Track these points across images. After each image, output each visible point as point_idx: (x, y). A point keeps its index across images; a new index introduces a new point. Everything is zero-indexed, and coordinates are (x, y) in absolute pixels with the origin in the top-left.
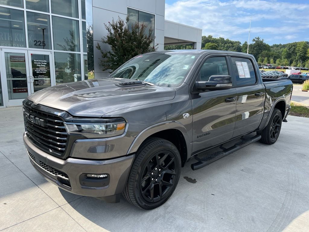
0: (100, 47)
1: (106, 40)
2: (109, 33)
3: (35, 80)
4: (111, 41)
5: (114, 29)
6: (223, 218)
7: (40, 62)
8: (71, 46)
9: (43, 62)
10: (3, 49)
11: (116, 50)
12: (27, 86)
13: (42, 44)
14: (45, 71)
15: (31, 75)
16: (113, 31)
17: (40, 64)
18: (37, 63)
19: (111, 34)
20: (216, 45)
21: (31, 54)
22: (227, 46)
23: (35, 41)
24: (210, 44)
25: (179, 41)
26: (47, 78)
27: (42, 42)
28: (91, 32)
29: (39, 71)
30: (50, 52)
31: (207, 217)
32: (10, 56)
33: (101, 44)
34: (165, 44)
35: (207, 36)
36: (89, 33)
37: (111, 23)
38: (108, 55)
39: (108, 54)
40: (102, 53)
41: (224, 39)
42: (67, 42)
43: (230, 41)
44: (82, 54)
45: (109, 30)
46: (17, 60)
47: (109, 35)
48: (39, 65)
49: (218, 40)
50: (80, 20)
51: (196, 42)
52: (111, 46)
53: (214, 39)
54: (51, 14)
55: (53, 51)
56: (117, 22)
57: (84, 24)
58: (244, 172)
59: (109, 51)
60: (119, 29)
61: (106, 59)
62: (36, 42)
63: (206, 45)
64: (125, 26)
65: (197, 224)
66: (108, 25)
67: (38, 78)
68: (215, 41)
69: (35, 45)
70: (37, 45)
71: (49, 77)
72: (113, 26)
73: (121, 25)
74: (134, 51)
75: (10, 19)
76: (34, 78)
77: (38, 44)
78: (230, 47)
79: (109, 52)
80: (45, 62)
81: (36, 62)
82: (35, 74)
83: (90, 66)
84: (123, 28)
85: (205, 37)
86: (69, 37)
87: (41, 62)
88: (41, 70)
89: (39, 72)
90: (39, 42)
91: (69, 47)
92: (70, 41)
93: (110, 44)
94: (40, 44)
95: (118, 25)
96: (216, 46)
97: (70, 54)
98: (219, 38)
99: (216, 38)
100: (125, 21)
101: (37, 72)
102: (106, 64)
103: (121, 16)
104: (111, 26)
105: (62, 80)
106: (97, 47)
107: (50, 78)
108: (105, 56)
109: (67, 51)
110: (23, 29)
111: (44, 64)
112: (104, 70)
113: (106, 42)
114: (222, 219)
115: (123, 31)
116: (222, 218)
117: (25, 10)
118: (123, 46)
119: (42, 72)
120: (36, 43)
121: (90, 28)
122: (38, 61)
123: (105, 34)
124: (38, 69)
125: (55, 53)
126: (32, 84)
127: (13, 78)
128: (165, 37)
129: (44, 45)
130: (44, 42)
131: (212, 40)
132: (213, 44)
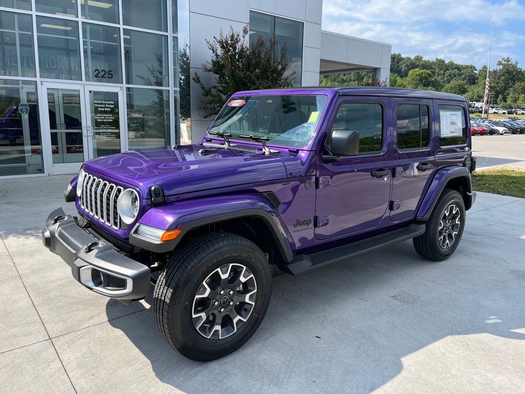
0: (198, 79)
1: (210, 66)
2: (213, 55)
3: (95, 134)
4: (218, 67)
5: (223, 47)
6: (317, 381)
8: (157, 77)
9: (108, 104)
10: (44, 83)
11: (226, 83)
12: (82, 143)
13: (106, 76)
14: (111, 118)
15: (90, 124)
16: (220, 51)
18: (98, 106)
19: (217, 55)
20: (429, 72)
21: (90, 92)
22: (450, 75)
23: (95, 71)
24: (417, 71)
26: (115, 129)
27: (107, 73)
28: (188, 54)
29: (102, 118)
30: (120, 88)
31: (289, 376)
32: (63, 94)
33: (202, 75)
34: (321, 73)
35: (413, 58)
36: (186, 55)
37: (219, 39)
38: (214, 91)
39: (212, 89)
40: (203, 88)
41: (444, 61)
42: (152, 72)
43: (456, 65)
44: (172, 90)
45: (213, 50)
47: (214, 58)
48: (102, 109)
49: (434, 63)
50: (170, 34)
51: (380, 68)
52: (218, 76)
53: (425, 62)
54: (121, 26)
55: (125, 85)
56: (228, 36)
57: (175, 39)
58: (395, 301)
59: (214, 85)
60: (231, 48)
61: (209, 98)
62: (97, 72)
63: (410, 72)
64: (245, 42)
66: (212, 41)
67: (100, 129)
68: (427, 65)
69: (96, 76)
70: (99, 77)
71: (118, 127)
72: (221, 42)
73: (235, 40)
74: (254, 85)
75: (67, 36)
76: (94, 129)
77: (101, 74)
78: (455, 76)
79: (215, 87)
80: (112, 104)
81: (96, 103)
82: (95, 124)
84: (238, 46)
85: (409, 59)
86: (156, 65)
87: (105, 104)
88: (104, 117)
89: (102, 120)
90: (102, 71)
91: (155, 80)
92: (156, 70)
93: (216, 73)
94: (104, 75)
96: (428, 74)
97: (157, 90)
98: (435, 60)
99: (429, 61)
100: (241, 34)
101: (99, 120)
102: (209, 106)
103: (235, 25)
104: (217, 43)
105: (143, 133)
106: (194, 79)
107: (119, 129)
108: (207, 93)
109: (152, 85)
110: (78, 50)
111: (110, 108)
112: (206, 117)
113: (209, 71)
115: (237, 51)
116: (314, 381)
117: (80, 19)
118: (235, 76)
119: (106, 120)
120: (98, 74)
121: (187, 48)
122: (100, 102)
123: (208, 56)
124: (100, 115)
125: (128, 89)
126: (90, 139)
127: (67, 129)
128: (322, 61)
129: (110, 76)
130: (111, 71)
131: (421, 63)
132: (423, 71)
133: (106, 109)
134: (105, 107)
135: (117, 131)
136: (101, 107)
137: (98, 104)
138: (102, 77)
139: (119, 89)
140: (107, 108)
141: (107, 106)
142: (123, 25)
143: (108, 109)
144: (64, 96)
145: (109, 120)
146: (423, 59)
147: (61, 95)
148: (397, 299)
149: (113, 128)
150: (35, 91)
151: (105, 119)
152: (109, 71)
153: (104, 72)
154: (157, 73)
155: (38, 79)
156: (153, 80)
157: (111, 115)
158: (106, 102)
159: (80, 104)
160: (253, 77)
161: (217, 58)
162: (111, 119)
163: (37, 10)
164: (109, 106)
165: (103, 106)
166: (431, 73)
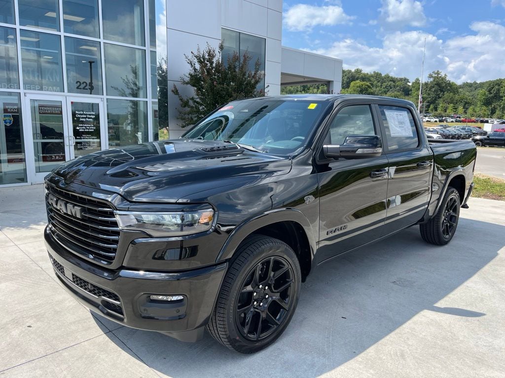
0: (177, 91)
1: (187, 79)
2: (192, 69)
3: (77, 143)
4: (195, 80)
5: (200, 62)
6: (357, 352)
7: (85, 115)
8: (132, 89)
9: (90, 115)
10: (28, 95)
11: (203, 95)
12: (64, 152)
13: (87, 87)
14: (93, 128)
15: (71, 134)
16: (198, 66)
17: (85, 118)
18: (79, 116)
19: (195, 69)
20: (368, 84)
21: (72, 103)
22: (386, 87)
23: (77, 83)
24: (358, 83)
25: (306, 80)
26: (96, 138)
27: (88, 84)
28: (164, 67)
29: (84, 128)
30: (100, 99)
31: (332, 350)
32: (39, 105)
33: (179, 86)
34: (282, 84)
35: (353, 70)
36: (162, 68)
37: (196, 54)
38: (191, 103)
39: (190, 101)
40: (181, 100)
41: (381, 74)
42: (127, 84)
43: (392, 77)
44: (150, 102)
45: (191, 64)
46: (49, 112)
47: (192, 72)
49: (372, 76)
50: (148, 48)
51: (333, 81)
52: (196, 88)
53: (364, 74)
54: (102, 41)
55: (105, 97)
56: (205, 52)
57: (154, 54)
58: (396, 286)
59: (191, 97)
60: (208, 63)
61: (188, 109)
62: (79, 84)
63: (352, 84)
64: (218, 58)
65: (316, 359)
66: (190, 56)
67: (81, 139)
68: (365, 78)
69: (78, 88)
70: (81, 89)
71: (99, 137)
72: (198, 58)
73: (211, 55)
74: (230, 97)
76: (76, 138)
77: (82, 86)
78: (391, 88)
79: (192, 99)
80: (93, 115)
81: (78, 114)
82: (77, 134)
83: (162, 119)
84: (214, 60)
85: (350, 71)
86: (131, 77)
88: (86, 127)
89: (83, 130)
90: (83, 83)
91: (130, 91)
92: (131, 81)
93: (193, 86)
94: (85, 87)
95: (207, 57)
96: (367, 85)
97: (131, 101)
98: (373, 73)
99: (367, 74)
100: (217, 50)
101: (80, 130)
102: (187, 116)
103: (211, 42)
104: (195, 58)
105: (118, 142)
106: (173, 91)
107: (100, 139)
108: (185, 104)
109: (126, 96)
110: (60, 62)
111: (91, 118)
112: (184, 127)
113: (187, 83)
114: (354, 354)
115: (214, 65)
116: (354, 352)
117: (62, 34)
118: (213, 89)
119: (88, 130)
120: (79, 86)
121: (163, 61)
122: (82, 113)
123: (186, 70)
124: (81, 125)
125: (108, 100)
126: (72, 148)
127: (43, 139)
128: (282, 74)
129: (91, 88)
130: (92, 83)
131: (360, 76)
132: (363, 83)
133: (87, 119)
134: (87, 117)
135: (98, 140)
136: (82, 118)
137: (79, 114)
138: (84, 88)
139: (101, 101)
140: (89, 118)
141: (88, 116)
142: (104, 39)
143: (89, 120)
145: (90, 130)
146: (363, 72)
148: (397, 284)
149: (94, 137)
150: (17, 102)
151: (86, 129)
152: (90, 83)
153: (85, 84)
154: (132, 84)
155: (22, 91)
156: (128, 91)
157: (92, 125)
158: (87, 113)
159: (61, 114)
160: (230, 90)
161: (195, 71)
163: (21, 24)
164: (90, 116)
165: (85, 116)
166: (370, 85)
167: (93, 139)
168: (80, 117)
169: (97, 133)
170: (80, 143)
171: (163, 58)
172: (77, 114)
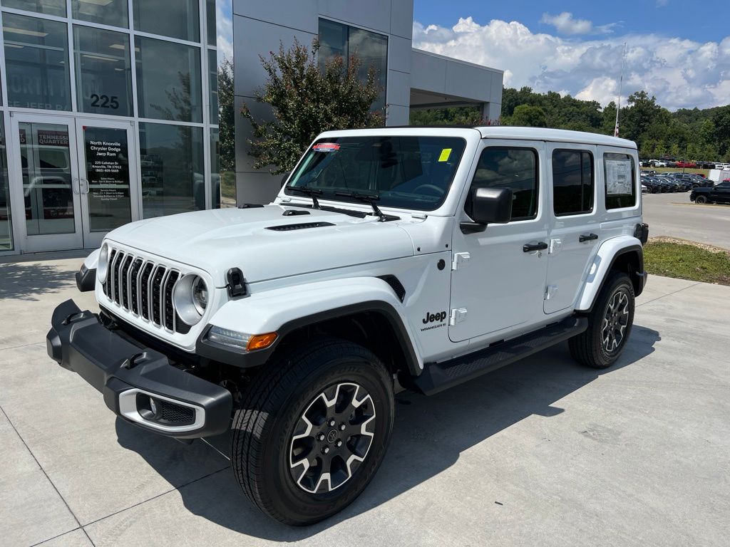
0: (248, 111)
2: (270, 78)
3: (91, 190)
4: (275, 95)
5: (285, 68)
7: (105, 146)
8: (182, 109)
9: (113, 147)
10: (15, 115)
11: (288, 118)
12: (72, 204)
13: (108, 104)
14: (117, 167)
15: (83, 176)
16: (279, 74)
17: (106, 152)
18: (96, 149)
19: (276, 81)
20: (540, 109)
21: (84, 127)
22: (567, 114)
23: (92, 97)
24: (526, 107)
25: (448, 100)
26: (121, 184)
27: (110, 99)
28: (230, 74)
29: (103, 167)
32: (39, 131)
33: (252, 105)
34: (411, 107)
35: (519, 90)
36: (226, 77)
37: (277, 54)
38: (269, 130)
39: (267, 127)
40: (255, 125)
41: (558, 96)
42: (175, 100)
43: (575, 100)
44: (207, 128)
45: (270, 71)
46: (54, 142)
47: (271, 83)
48: (102, 154)
49: (545, 98)
50: (204, 45)
51: (488, 103)
52: (277, 108)
53: (535, 95)
54: (132, 32)
55: (136, 119)
56: (291, 52)
57: (213, 55)
58: (589, 439)
59: (270, 122)
60: (296, 69)
62: (95, 98)
63: (516, 109)
64: (311, 61)
66: (268, 58)
67: (99, 183)
68: (536, 100)
69: (93, 105)
70: (98, 106)
71: (127, 181)
73: (301, 58)
76: (90, 183)
77: (101, 102)
78: (573, 116)
80: (117, 147)
81: (94, 145)
82: (92, 176)
83: (225, 155)
84: (306, 65)
85: (513, 91)
86: (180, 89)
87: (107, 146)
88: (106, 165)
89: (102, 171)
90: (102, 98)
91: (179, 112)
92: (180, 97)
93: (274, 104)
94: (106, 103)
95: (294, 60)
96: (538, 111)
97: (181, 127)
98: (547, 94)
99: (539, 95)
100: (310, 49)
101: (98, 170)
103: (300, 36)
104: (275, 61)
105: (161, 189)
107: (129, 184)
108: (261, 132)
109: (173, 120)
110: (66, 65)
111: (114, 152)
115: (305, 72)
117: (70, 21)
118: (303, 108)
119: (109, 170)
120: (96, 102)
121: (228, 67)
122: (100, 143)
123: (263, 80)
124: (99, 163)
125: (142, 125)
126: (85, 198)
128: (413, 90)
129: (114, 105)
130: (116, 98)
131: (529, 98)
132: (532, 108)
133: (108, 154)
134: (108, 151)
135: (125, 186)
136: (101, 151)
137: (96, 146)
138: (103, 106)
139: (129, 125)
140: (111, 152)
141: (110, 149)
142: (135, 29)
143: (111, 155)
144: (40, 133)
145: (113, 171)
146: (532, 92)
147: (35, 132)
148: (590, 437)
149: (118, 182)
151: (107, 168)
152: (113, 98)
153: (105, 99)
154: (181, 101)
155: (5, 108)
156: (177, 112)
157: (116, 163)
158: (109, 144)
159: (68, 145)
160: (329, 111)
162: (115, 169)
164: (113, 149)
165: (104, 149)
166: (542, 111)
167: (117, 184)
168: (97, 151)
169: (124, 176)
170: (98, 190)
171: (228, 62)
172: (92, 145)
